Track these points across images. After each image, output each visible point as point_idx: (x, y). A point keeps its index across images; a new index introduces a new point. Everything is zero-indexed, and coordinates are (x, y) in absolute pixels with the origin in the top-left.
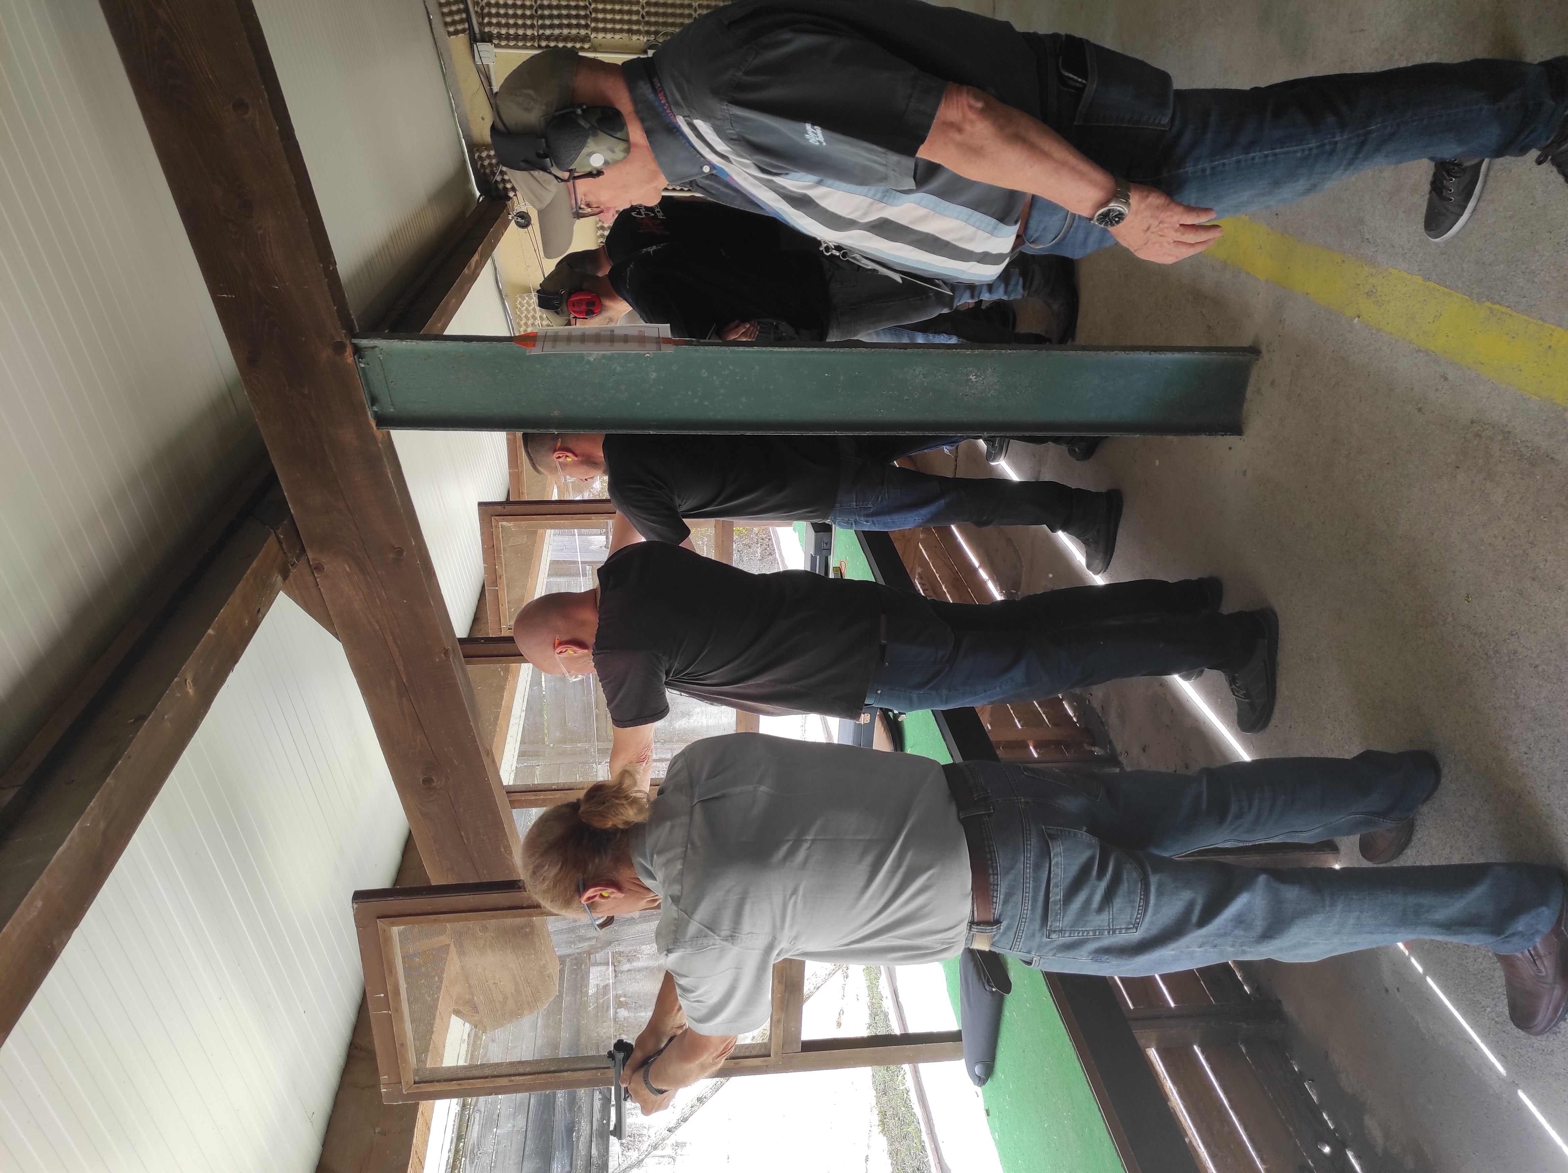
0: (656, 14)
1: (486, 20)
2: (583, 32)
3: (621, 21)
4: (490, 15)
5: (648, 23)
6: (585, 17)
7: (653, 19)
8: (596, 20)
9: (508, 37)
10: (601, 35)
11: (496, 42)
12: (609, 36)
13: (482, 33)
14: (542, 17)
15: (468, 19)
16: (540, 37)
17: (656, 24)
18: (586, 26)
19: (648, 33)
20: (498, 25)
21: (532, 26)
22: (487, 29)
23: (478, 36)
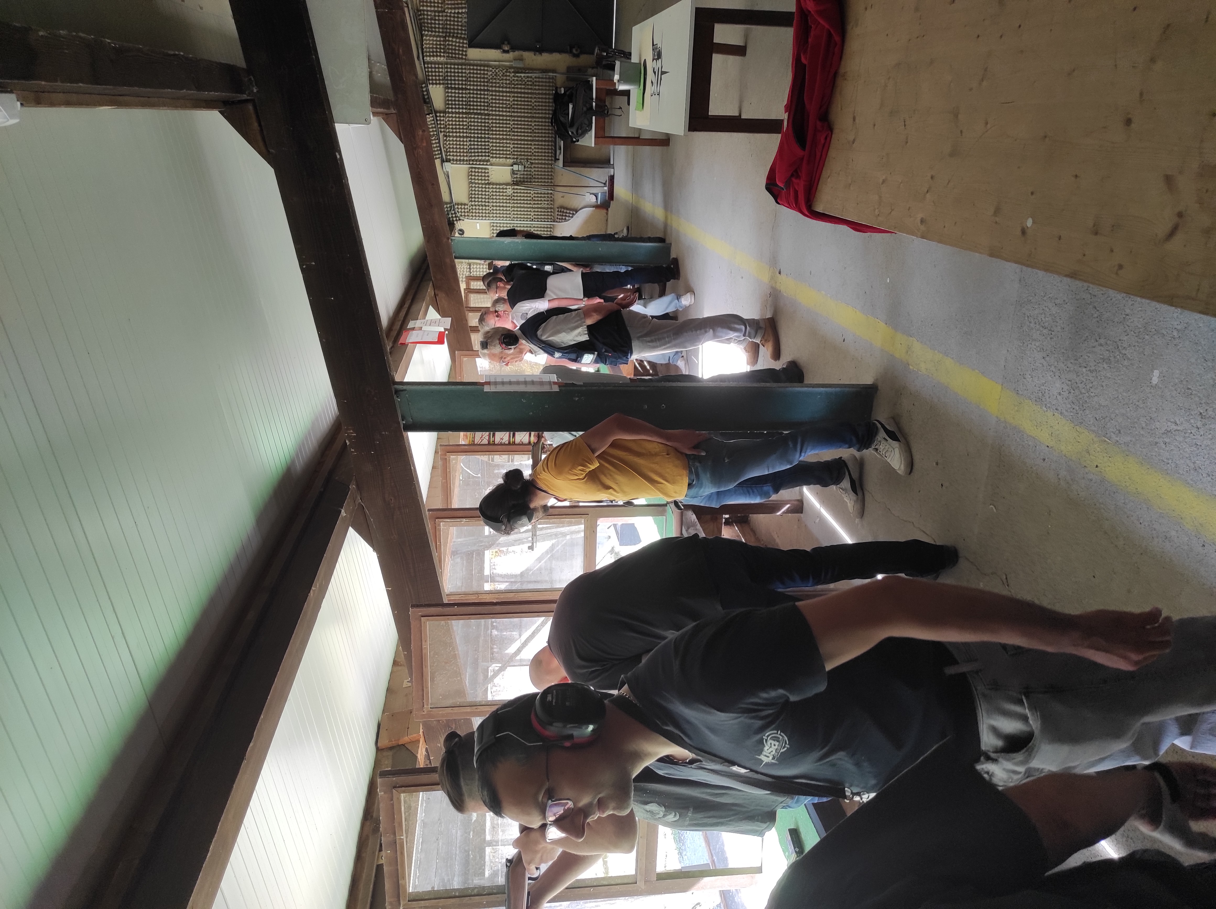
0: (517, 151)
1: (448, 154)
2: (487, 158)
3: (503, 154)
4: (450, 152)
5: (514, 155)
6: (488, 152)
7: (516, 153)
8: (493, 154)
9: (457, 160)
10: (494, 159)
11: (452, 162)
12: (498, 159)
13: (446, 159)
14: (471, 152)
15: (441, 153)
16: (469, 160)
17: (517, 155)
18: (489, 156)
19: (514, 158)
20: (453, 155)
21: (467, 156)
22: (448, 157)
23: (445, 160)
